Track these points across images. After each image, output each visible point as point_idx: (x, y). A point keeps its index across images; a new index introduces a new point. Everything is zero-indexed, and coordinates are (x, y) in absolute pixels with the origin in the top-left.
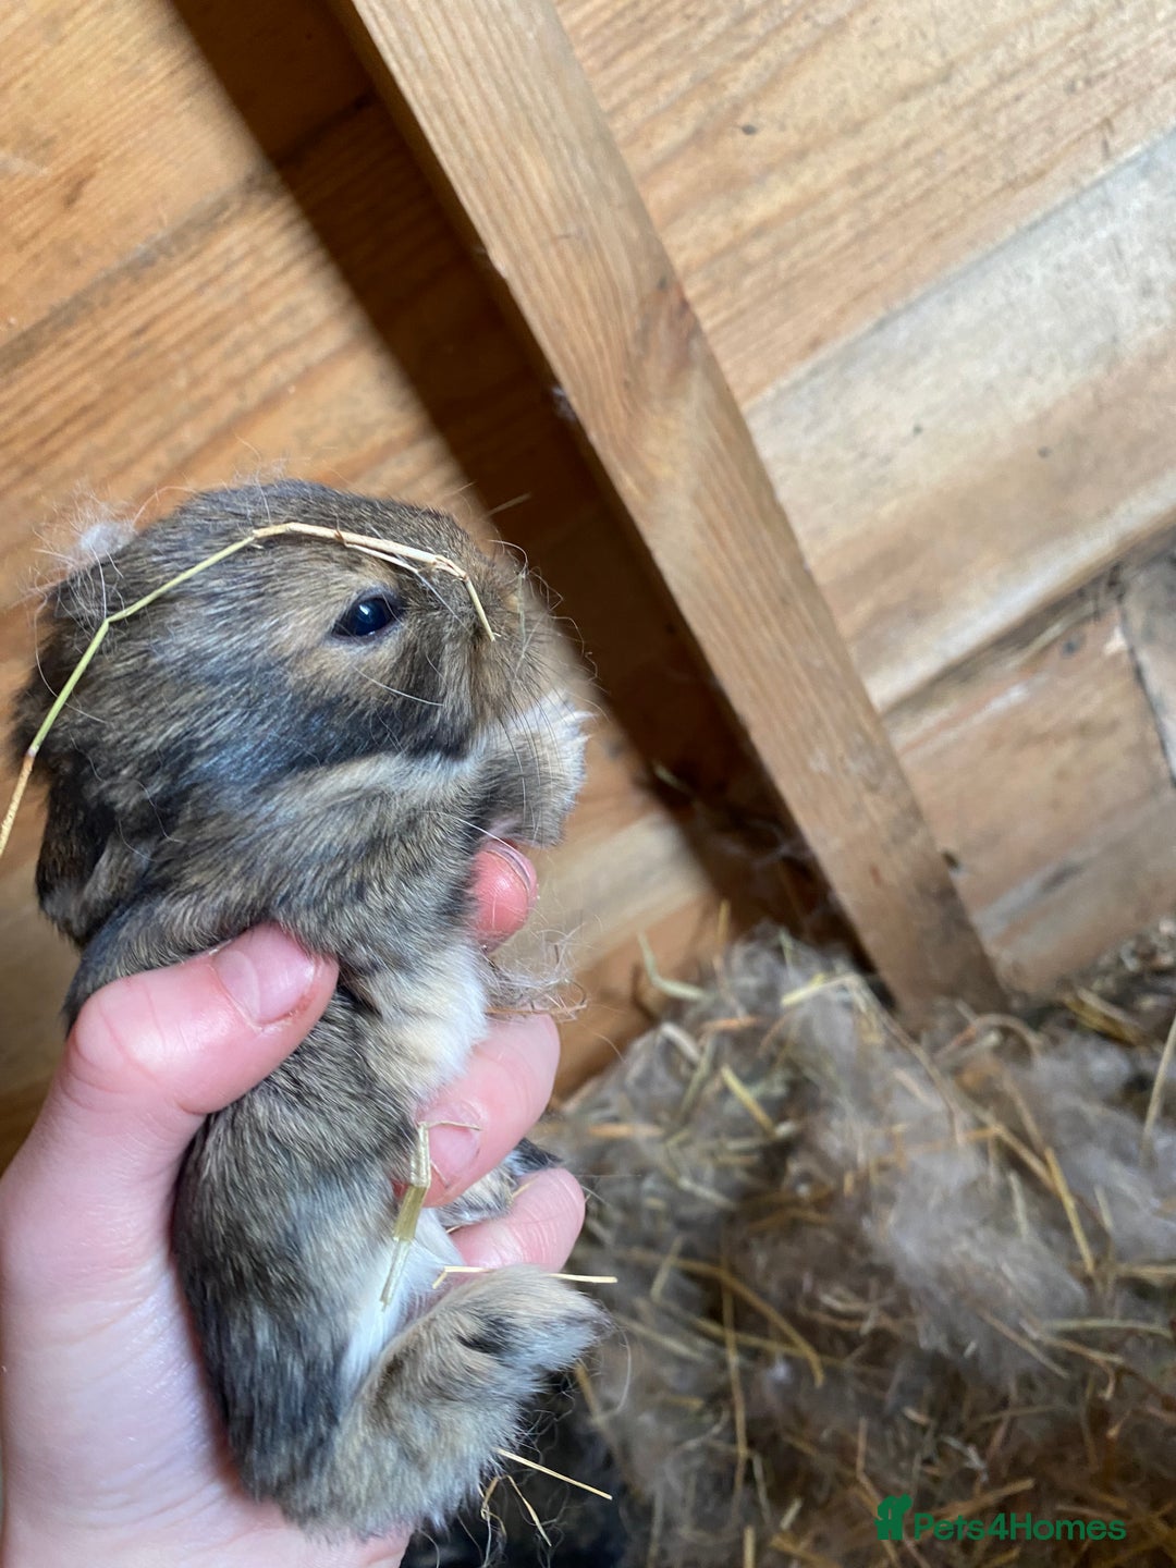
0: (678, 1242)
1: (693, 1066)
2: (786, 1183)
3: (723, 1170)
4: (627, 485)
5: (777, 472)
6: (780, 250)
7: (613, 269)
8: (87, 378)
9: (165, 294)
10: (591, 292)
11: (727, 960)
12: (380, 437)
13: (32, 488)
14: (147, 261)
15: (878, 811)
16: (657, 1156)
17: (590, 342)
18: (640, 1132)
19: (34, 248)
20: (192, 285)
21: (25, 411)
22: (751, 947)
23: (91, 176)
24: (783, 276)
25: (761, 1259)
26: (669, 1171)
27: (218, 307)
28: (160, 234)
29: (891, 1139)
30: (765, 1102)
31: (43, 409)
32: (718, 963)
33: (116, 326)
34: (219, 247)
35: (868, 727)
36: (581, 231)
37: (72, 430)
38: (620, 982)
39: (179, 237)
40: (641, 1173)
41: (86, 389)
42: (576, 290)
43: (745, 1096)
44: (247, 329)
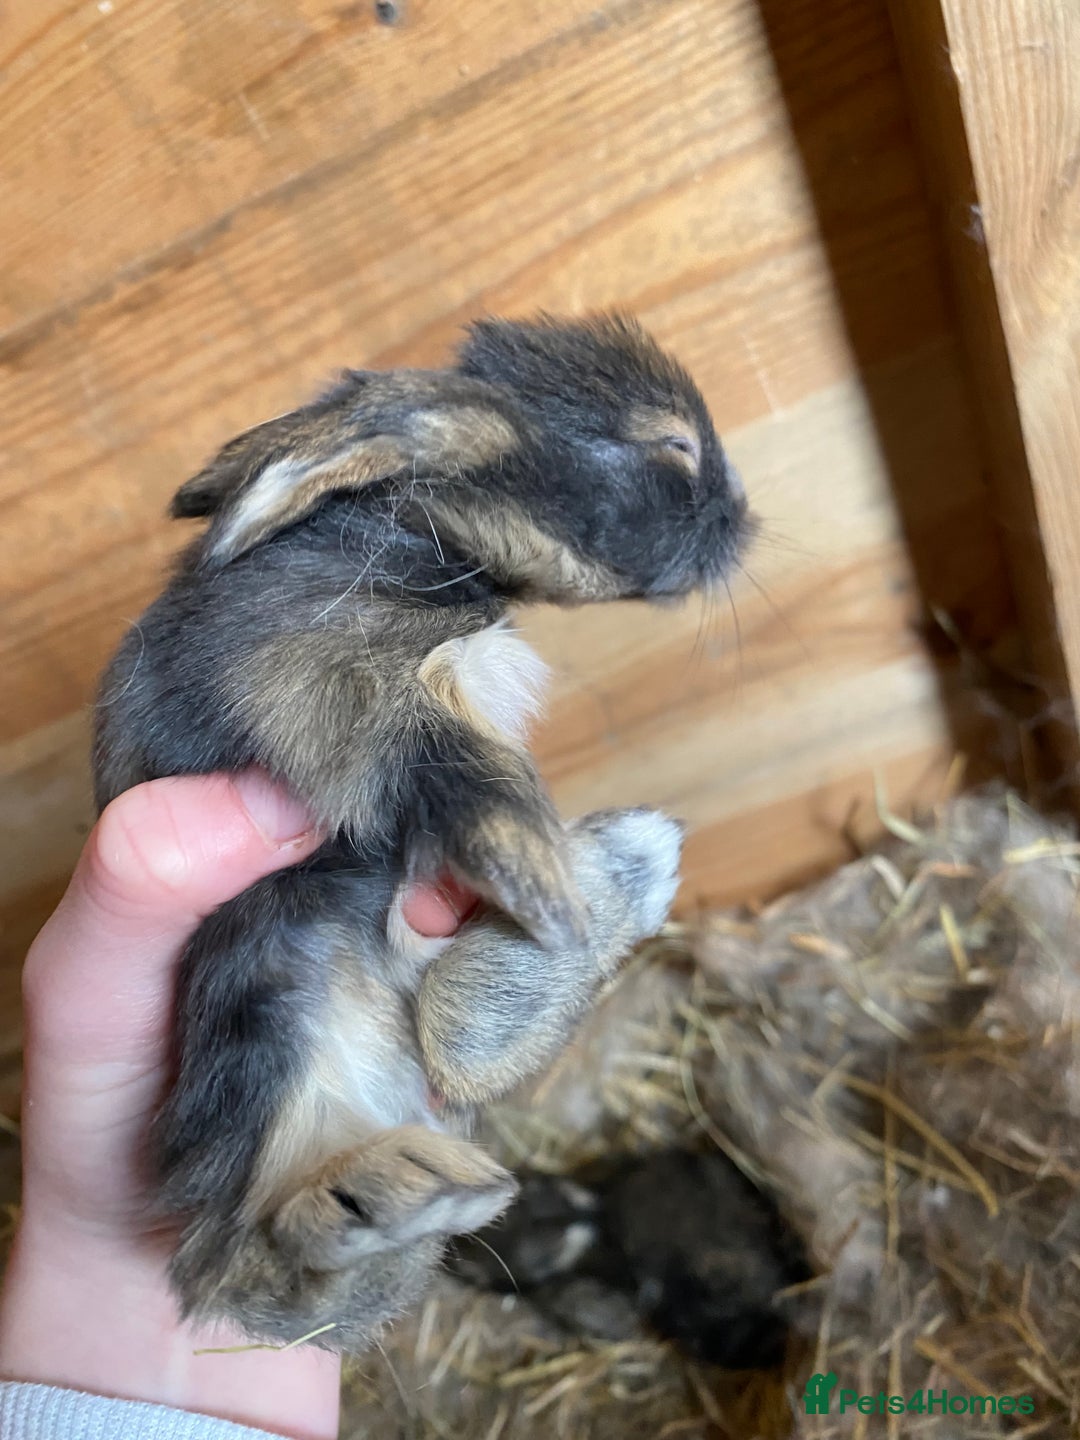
0: (850, 1058)
1: (894, 901)
2: (978, 1022)
3: (908, 1001)
4: (1013, 317)
7: (1066, 91)
8: (517, 136)
10: (1037, 111)
11: (950, 811)
12: (766, 238)
13: (442, 235)
14: (600, 25)
16: (848, 975)
17: (1021, 164)
18: (837, 952)
20: (634, 56)
21: (454, 160)
25: (938, 1089)
26: (855, 991)
27: (653, 82)
30: (966, 947)
31: (472, 160)
32: (941, 812)
33: (558, 85)
34: (667, 23)
36: (1046, 45)
37: (492, 185)
38: (837, 811)
39: (636, 7)
40: (825, 989)
41: (514, 147)
42: (1023, 108)
43: (952, 935)
44: (672, 109)
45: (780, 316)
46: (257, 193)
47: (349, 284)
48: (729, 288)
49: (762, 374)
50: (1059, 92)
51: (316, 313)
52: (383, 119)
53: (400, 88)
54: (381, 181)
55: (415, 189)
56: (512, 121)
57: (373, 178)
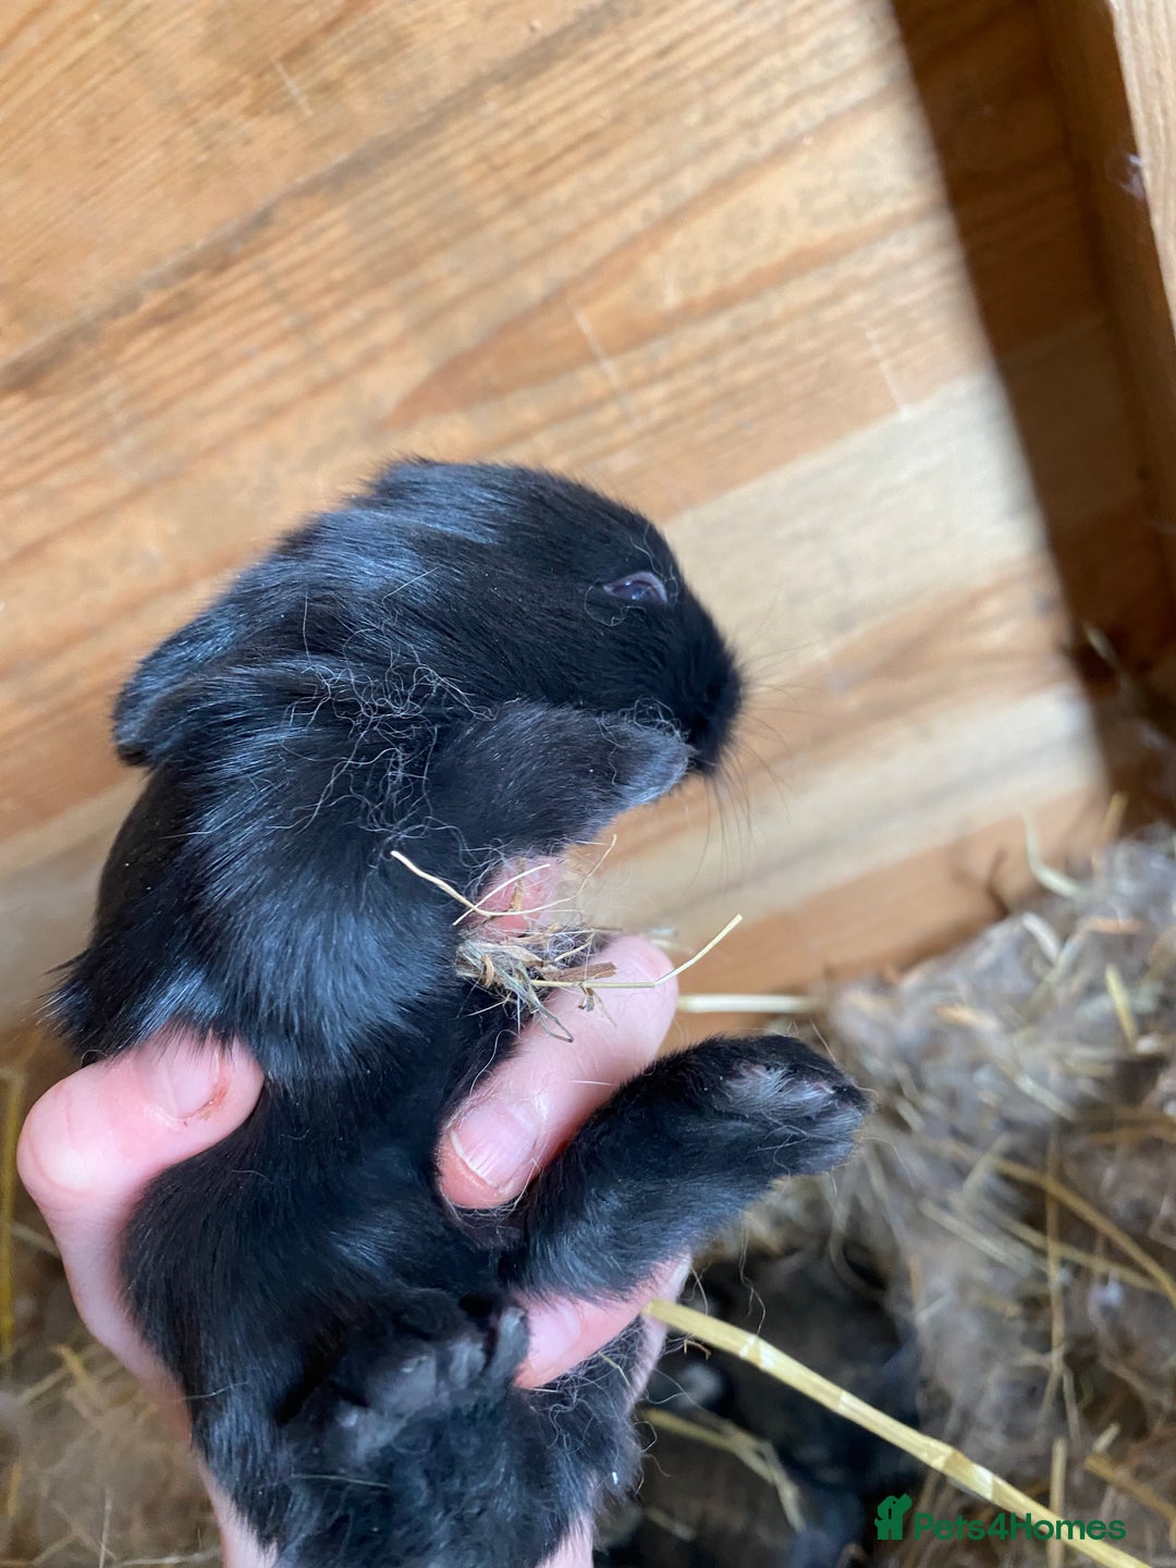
0: (1003, 1141)
1: (1049, 963)
3: (1070, 1076)
8: (597, 101)
11: (1108, 859)
12: (885, 210)
13: (516, 221)
16: (999, 1049)
18: (986, 1024)
21: (528, 132)
25: (1109, 1174)
26: (1009, 1067)
27: (751, 32)
30: (1135, 1013)
31: (544, 133)
32: (1098, 862)
33: (644, 38)
37: (570, 159)
38: (980, 864)
40: (975, 1065)
41: (594, 113)
43: (1120, 997)
44: (777, 61)
45: (905, 299)
46: (301, 180)
47: (411, 280)
48: (846, 269)
49: (885, 366)
51: (373, 317)
52: (442, 88)
53: (461, 50)
54: (443, 160)
55: (483, 167)
56: (592, 83)
57: (434, 156)
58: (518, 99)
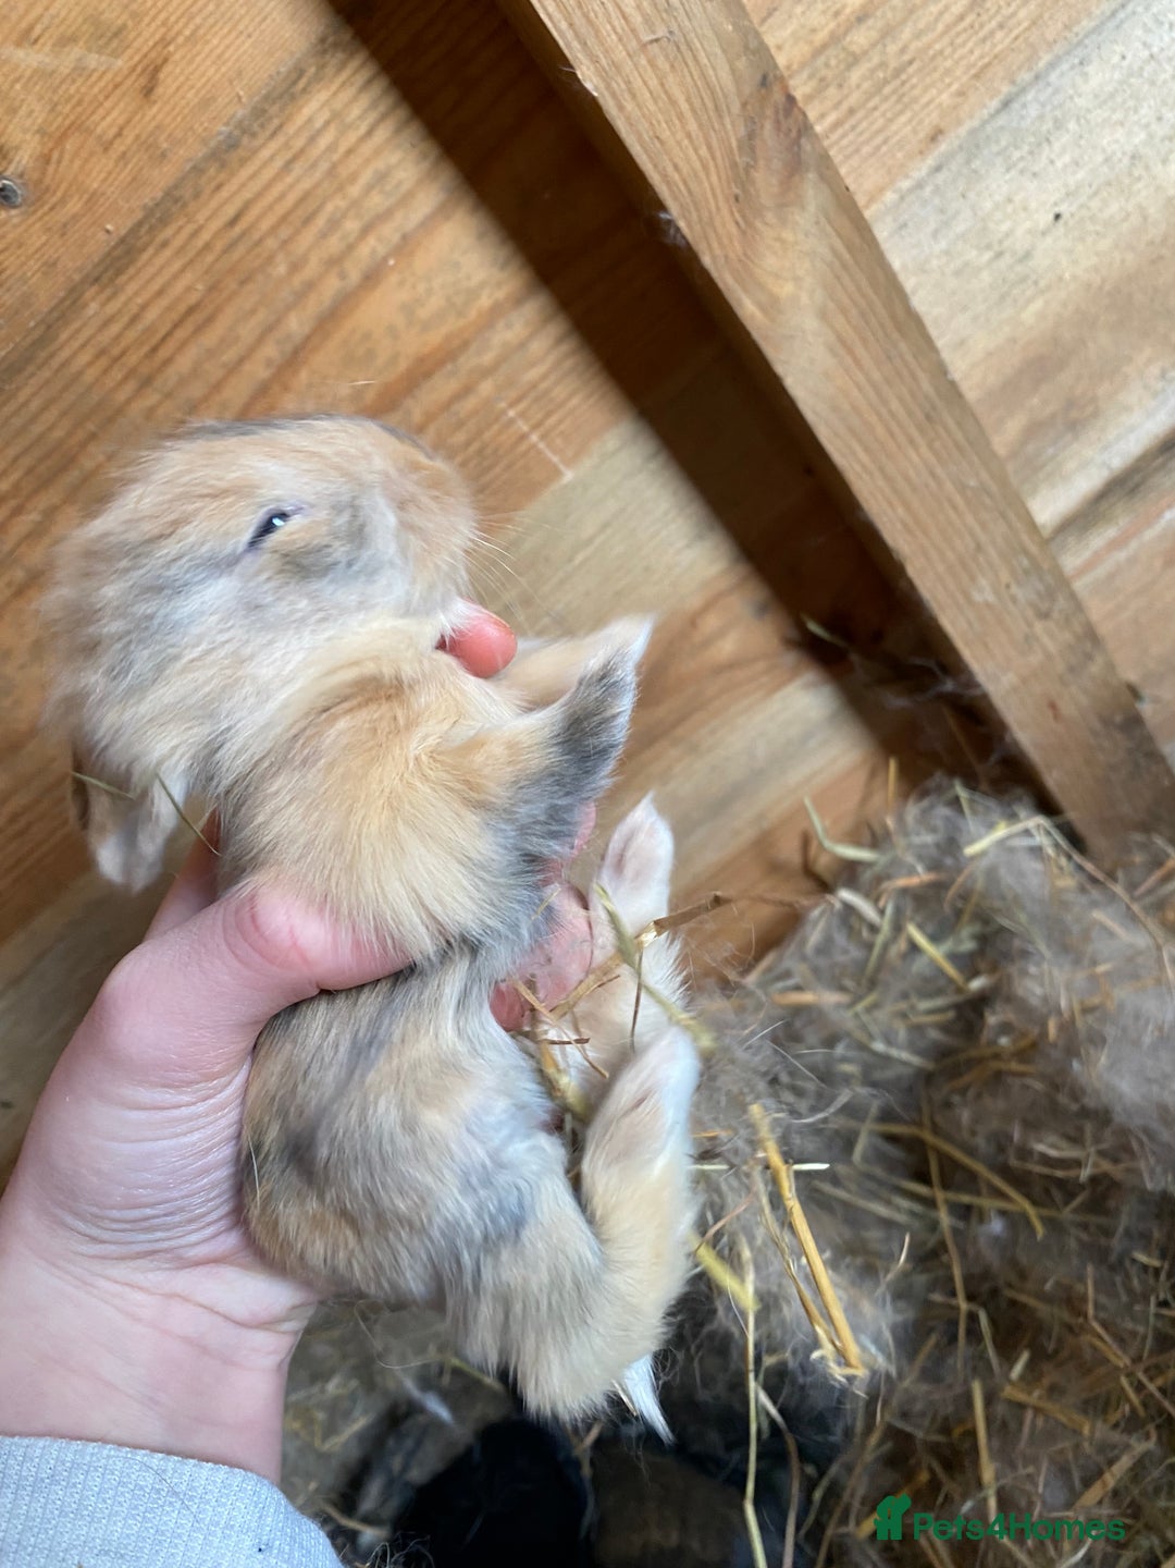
0: (877, 1105)
1: (874, 929)
2: (986, 1035)
3: (918, 1029)
4: (748, 309)
5: (908, 283)
6: (888, 33)
7: (709, 72)
8: (188, 278)
9: (252, 177)
10: (688, 100)
11: (900, 819)
12: (485, 301)
13: (151, 398)
14: (232, 144)
15: (1052, 639)
16: (846, 1020)
17: (694, 157)
19: (119, 147)
20: (279, 163)
21: (134, 319)
22: (925, 803)
23: (166, 60)
24: (893, 64)
26: (859, 1035)
27: (306, 184)
28: (240, 113)
29: (1093, 978)
30: (953, 957)
31: (151, 315)
32: (890, 822)
33: (211, 216)
34: (300, 120)
35: (1034, 549)
36: (670, 32)
37: (180, 334)
38: (789, 851)
39: (259, 113)
40: (830, 1042)
41: (189, 289)
42: (673, 102)
43: (934, 952)
44: (339, 203)
45: (533, 374)
47: (73, 475)
48: (468, 361)
49: (534, 438)
50: (703, 75)
51: (50, 515)
52: (44, 301)
53: (51, 266)
54: (65, 364)
55: (103, 362)
56: (177, 265)
57: (55, 363)
58: (114, 295)
